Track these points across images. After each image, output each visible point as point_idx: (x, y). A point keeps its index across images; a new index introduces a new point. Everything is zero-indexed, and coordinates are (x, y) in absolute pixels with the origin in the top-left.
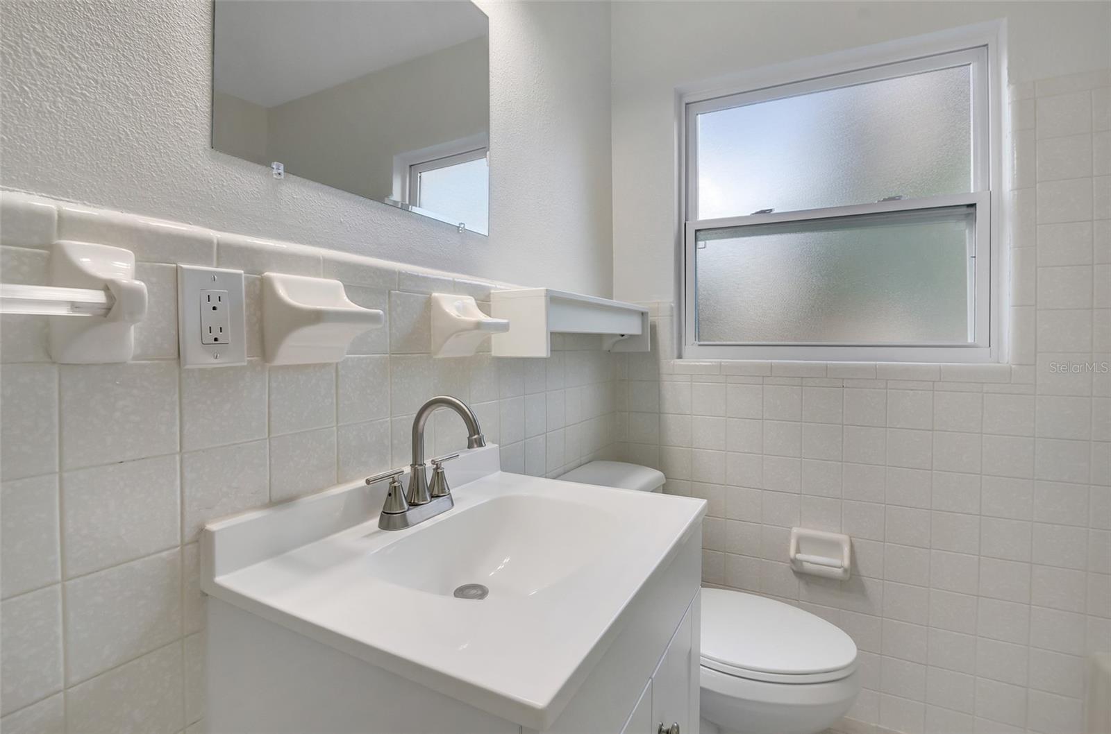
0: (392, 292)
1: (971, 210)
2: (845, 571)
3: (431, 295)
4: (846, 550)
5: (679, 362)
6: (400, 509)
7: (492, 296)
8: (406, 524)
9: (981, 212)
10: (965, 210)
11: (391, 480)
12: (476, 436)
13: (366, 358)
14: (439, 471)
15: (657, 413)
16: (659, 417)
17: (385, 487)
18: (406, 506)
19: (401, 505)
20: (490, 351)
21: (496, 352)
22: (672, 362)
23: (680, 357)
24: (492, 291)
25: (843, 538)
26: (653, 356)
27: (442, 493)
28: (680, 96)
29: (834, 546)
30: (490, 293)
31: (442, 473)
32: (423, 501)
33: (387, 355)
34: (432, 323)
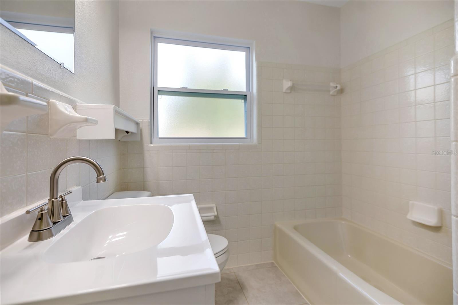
0: (28, 94)
1: (245, 97)
2: (215, 216)
3: (49, 101)
4: (215, 209)
5: (152, 145)
6: (48, 227)
7: (77, 106)
8: (52, 235)
9: (248, 97)
10: (244, 96)
11: (39, 210)
12: (102, 176)
13: (13, 135)
14: (64, 201)
15: (142, 168)
16: (143, 169)
17: (37, 214)
18: (51, 224)
19: (48, 224)
20: (76, 136)
21: (78, 137)
22: (149, 146)
23: (151, 143)
24: (77, 104)
25: (214, 205)
26: (141, 143)
27: (67, 214)
28: (152, 33)
29: (211, 209)
30: (76, 105)
31: (66, 202)
32: (58, 220)
33: (25, 134)
34: (50, 117)
